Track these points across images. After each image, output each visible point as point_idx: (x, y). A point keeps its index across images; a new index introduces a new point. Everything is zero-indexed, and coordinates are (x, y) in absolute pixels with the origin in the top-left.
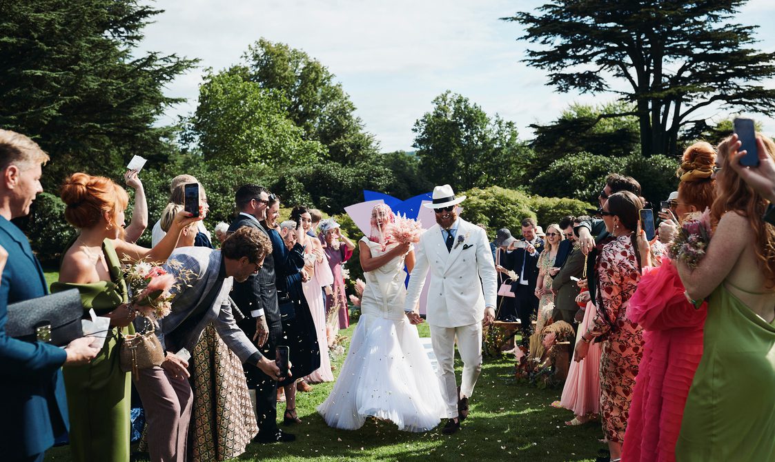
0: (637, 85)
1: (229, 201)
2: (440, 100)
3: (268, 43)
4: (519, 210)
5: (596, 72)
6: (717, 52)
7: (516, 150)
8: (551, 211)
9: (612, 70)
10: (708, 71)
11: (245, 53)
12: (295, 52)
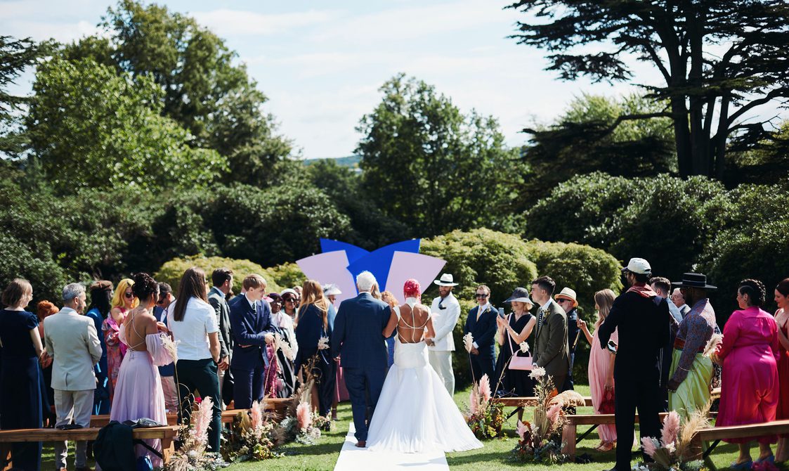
0: (670, 75)
1: (96, 242)
2: (391, 86)
3: (137, 3)
4: (514, 260)
5: (613, 55)
6: (776, 31)
7: (502, 162)
8: (555, 260)
9: (635, 50)
10: (764, 55)
11: (103, 19)
12: (177, 16)
